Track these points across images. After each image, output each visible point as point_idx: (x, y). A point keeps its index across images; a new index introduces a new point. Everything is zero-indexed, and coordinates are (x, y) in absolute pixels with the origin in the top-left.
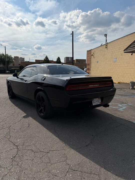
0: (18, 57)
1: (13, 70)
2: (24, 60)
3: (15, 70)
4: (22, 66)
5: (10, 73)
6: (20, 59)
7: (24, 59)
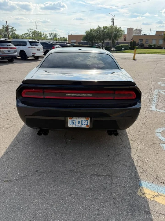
0: (132, 29)
1: (120, 47)
2: (140, 33)
3: (122, 47)
4: (134, 41)
5: (116, 51)
6: (134, 31)
7: (140, 31)
